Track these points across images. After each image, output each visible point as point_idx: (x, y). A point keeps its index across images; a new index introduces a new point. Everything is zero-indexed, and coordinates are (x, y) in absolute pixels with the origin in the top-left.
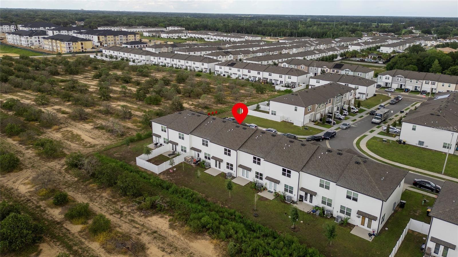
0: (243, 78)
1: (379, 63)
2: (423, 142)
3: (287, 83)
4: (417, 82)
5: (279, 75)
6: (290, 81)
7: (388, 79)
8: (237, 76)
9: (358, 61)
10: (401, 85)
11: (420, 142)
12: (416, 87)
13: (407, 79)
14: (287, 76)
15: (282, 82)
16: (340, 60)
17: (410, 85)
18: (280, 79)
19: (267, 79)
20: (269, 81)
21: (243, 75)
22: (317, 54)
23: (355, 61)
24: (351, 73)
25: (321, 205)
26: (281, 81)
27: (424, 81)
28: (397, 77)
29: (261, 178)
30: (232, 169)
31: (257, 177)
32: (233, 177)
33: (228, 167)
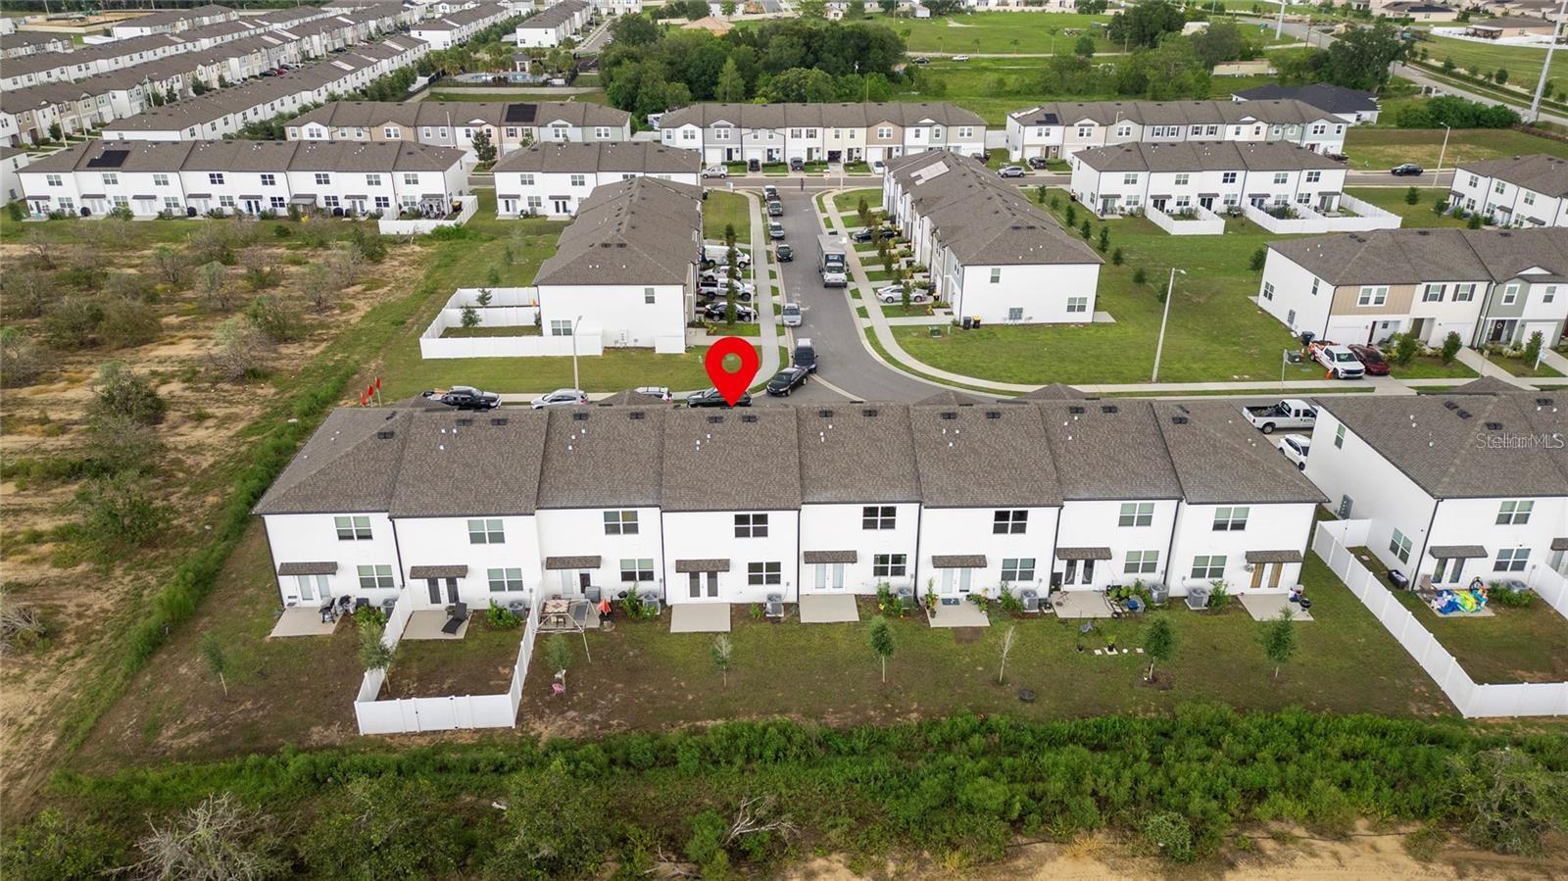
0: (192, 212)
1: (554, 86)
2: (1020, 310)
3: (406, 204)
4: (771, 137)
5: (365, 175)
6: (416, 193)
7: (693, 137)
8: (160, 206)
9: (486, 84)
10: (730, 151)
11: (1012, 310)
12: (770, 150)
13: (744, 131)
14: (400, 176)
15: (386, 199)
16: (425, 87)
17: (755, 148)
18: (373, 192)
19: (314, 197)
20: (321, 203)
21: (191, 196)
22: (351, 72)
23: (477, 85)
24: (575, 134)
25: (1127, 580)
26: (378, 199)
27: (789, 130)
28: (716, 127)
29: (899, 572)
30: (775, 580)
31: (880, 572)
32: (788, 606)
33: (754, 580)
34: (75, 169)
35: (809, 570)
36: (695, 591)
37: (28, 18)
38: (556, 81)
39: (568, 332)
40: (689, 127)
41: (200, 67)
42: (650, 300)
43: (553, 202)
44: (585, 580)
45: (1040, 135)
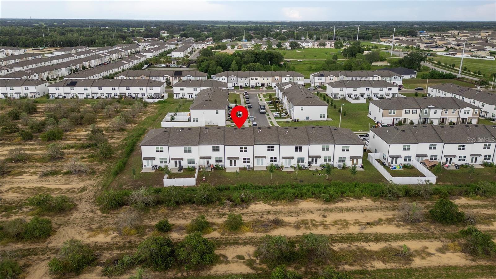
0: (93, 97)
1: (183, 68)
3: (149, 95)
4: (246, 80)
5: (139, 88)
6: (152, 92)
7: (225, 80)
8: (85, 96)
9: (164, 67)
10: (234, 83)
11: (306, 117)
12: (245, 83)
13: (238, 78)
15: (144, 94)
16: (146, 68)
17: (242, 82)
18: (141, 92)
19: (125, 93)
20: (127, 95)
21: (93, 93)
22: (127, 64)
23: (161, 67)
24: (192, 78)
26: (142, 94)
27: (251, 78)
28: (231, 77)
29: (275, 161)
30: (248, 162)
31: (271, 161)
32: (251, 168)
33: (244, 162)
34: (63, 86)
35: (256, 160)
36: (231, 165)
37: (27, 49)
38: (184, 67)
39: (197, 121)
40: (224, 77)
41: (84, 62)
42: (217, 113)
43: (188, 95)
44: (208, 162)
45: (319, 79)
